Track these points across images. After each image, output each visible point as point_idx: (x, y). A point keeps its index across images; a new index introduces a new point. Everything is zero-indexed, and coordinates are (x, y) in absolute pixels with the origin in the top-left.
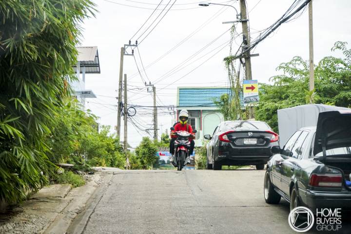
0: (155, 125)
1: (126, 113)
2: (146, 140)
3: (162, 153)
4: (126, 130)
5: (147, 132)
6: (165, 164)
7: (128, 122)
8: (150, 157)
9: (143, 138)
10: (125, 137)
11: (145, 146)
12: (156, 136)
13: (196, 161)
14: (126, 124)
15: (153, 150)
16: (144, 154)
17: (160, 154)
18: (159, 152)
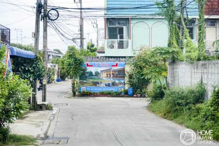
0: (81, 34)
1: (46, 16)
2: (72, 49)
3: (89, 63)
4: (45, 37)
5: (74, 41)
6: (93, 75)
7: (48, 27)
8: (76, 68)
9: (69, 47)
10: (45, 46)
11: (70, 56)
12: (82, 45)
13: (126, 73)
14: (45, 30)
15: (79, 60)
16: (69, 65)
17: (88, 65)
18: (86, 63)
